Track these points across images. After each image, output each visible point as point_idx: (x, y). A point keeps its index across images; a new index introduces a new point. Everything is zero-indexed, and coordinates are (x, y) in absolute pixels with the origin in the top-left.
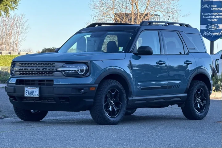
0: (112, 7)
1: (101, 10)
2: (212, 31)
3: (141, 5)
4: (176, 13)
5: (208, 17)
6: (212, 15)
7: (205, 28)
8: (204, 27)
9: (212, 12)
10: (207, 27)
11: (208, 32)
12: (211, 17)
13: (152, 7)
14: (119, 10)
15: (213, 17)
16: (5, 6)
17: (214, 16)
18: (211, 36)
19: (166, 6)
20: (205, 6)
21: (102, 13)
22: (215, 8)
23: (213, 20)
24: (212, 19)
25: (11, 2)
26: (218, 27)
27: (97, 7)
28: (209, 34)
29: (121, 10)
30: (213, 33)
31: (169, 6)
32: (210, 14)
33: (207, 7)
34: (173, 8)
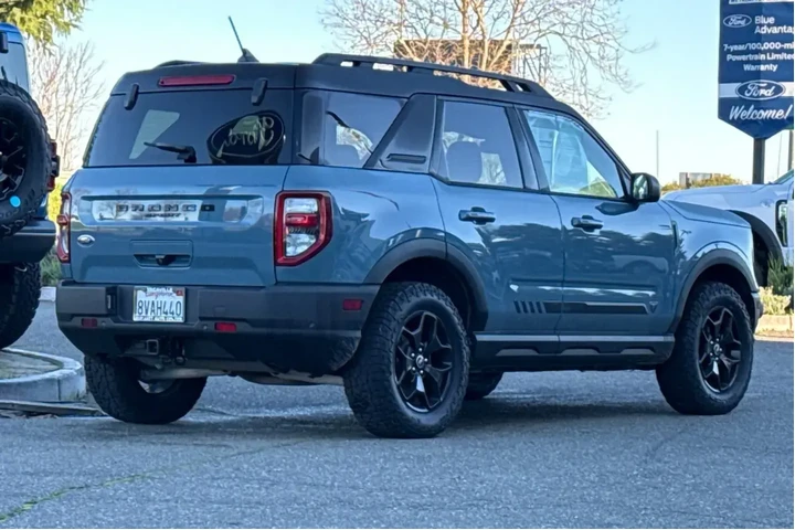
0: (396, 21)
1: (361, 30)
2: (760, 105)
3: (496, 16)
4: (610, 43)
5: (744, 58)
6: (757, 52)
7: (735, 95)
8: (731, 90)
9: (760, 38)
10: (741, 90)
11: (747, 109)
12: (756, 57)
13: (531, 19)
14: (421, 32)
15: (762, 57)
16: (40, 20)
17: (765, 52)
18: (756, 122)
19: (578, 18)
20: (737, 21)
21: (364, 42)
22: (769, 26)
23: (763, 68)
24: (759, 62)
25: (60, 5)
26: (779, 90)
27: (346, 22)
28: (750, 114)
29: (428, 32)
30: (762, 111)
31: (588, 17)
32: (753, 46)
33: (743, 23)
34: (601, 22)
